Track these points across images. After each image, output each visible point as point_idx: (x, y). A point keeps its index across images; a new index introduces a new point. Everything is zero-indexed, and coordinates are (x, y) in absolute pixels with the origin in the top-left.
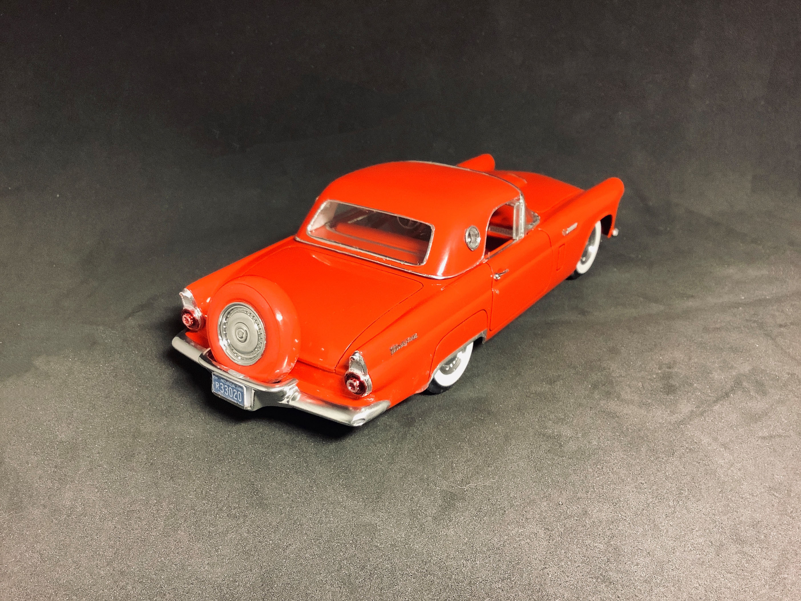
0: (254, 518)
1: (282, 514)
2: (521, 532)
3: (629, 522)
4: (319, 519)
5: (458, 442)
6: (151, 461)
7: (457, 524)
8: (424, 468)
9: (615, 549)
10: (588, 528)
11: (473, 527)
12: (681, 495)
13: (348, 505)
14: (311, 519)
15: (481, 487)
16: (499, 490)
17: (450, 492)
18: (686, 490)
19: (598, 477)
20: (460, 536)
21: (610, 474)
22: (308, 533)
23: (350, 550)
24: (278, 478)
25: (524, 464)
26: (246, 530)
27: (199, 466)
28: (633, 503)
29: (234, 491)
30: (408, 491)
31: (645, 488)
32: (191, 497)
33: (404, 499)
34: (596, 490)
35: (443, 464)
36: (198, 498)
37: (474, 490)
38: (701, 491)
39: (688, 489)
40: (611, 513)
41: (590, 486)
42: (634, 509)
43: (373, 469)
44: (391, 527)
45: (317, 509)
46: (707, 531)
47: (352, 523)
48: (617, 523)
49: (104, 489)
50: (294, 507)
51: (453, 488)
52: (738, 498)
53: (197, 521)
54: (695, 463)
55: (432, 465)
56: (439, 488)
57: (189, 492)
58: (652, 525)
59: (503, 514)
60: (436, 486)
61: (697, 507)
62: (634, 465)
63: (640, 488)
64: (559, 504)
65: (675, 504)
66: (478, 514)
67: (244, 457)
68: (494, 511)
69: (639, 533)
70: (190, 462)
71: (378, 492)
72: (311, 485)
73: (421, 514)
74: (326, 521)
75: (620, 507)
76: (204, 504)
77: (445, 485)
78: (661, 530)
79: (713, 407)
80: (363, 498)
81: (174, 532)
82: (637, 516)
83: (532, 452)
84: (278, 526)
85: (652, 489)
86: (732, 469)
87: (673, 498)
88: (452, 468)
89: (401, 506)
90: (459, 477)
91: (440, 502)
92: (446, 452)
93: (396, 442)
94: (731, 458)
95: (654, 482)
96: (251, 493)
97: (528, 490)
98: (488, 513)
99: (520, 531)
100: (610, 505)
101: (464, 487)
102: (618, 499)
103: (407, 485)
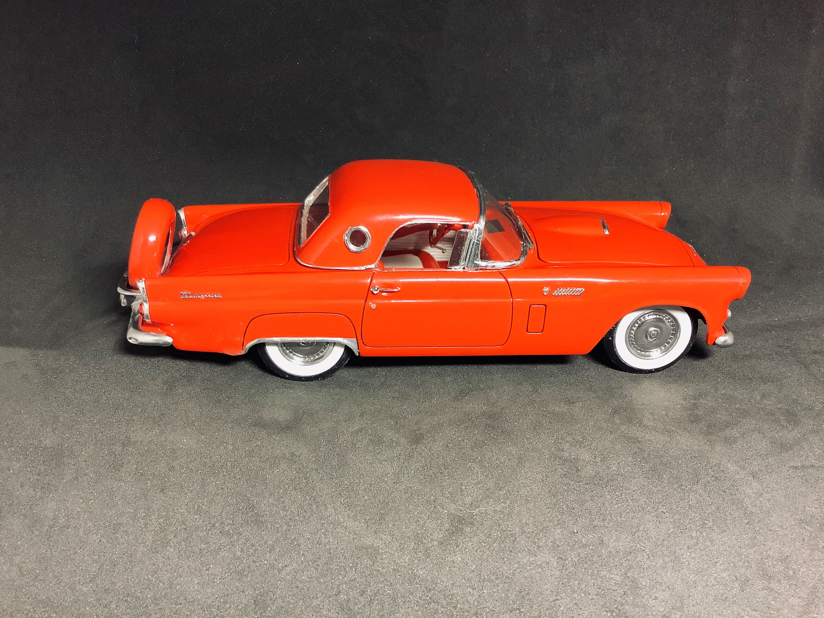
0: (248, 536)
1: (279, 532)
2: (533, 560)
3: (648, 553)
4: (317, 539)
5: (468, 463)
6: (141, 471)
7: (465, 550)
8: (431, 489)
9: (632, 581)
10: (604, 558)
11: (481, 553)
12: (704, 526)
13: (349, 525)
14: (309, 539)
15: (492, 511)
16: (510, 515)
17: (458, 515)
19: (617, 504)
20: (468, 563)
21: (629, 501)
22: (306, 553)
23: (350, 574)
24: (275, 494)
25: (538, 489)
26: (240, 548)
27: (192, 478)
28: (653, 533)
29: (228, 506)
30: (414, 513)
31: (666, 517)
32: (182, 511)
33: (409, 521)
34: (613, 518)
35: (452, 486)
36: (190, 513)
37: (484, 515)
38: (726, 522)
39: (713, 520)
40: (629, 542)
41: (608, 513)
42: (654, 539)
43: (377, 488)
44: (394, 550)
45: (316, 528)
46: (732, 565)
47: (353, 545)
48: (636, 553)
49: (90, 500)
50: (291, 526)
51: (462, 512)
52: (766, 530)
53: (187, 537)
54: (721, 492)
55: (440, 486)
56: (447, 512)
57: (180, 506)
58: (673, 557)
59: (514, 541)
60: (443, 509)
61: (722, 538)
62: (655, 493)
63: (661, 517)
64: (574, 532)
65: (698, 535)
66: (487, 540)
67: (240, 470)
68: (504, 537)
69: (658, 565)
70: (182, 474)
71: (381, 513)
72: (310, 503)
73: (426, 538)
74: (325, 542)
75: (638, 536)
77: (453, 508)
78: (681, 562)
80: (365, 519)
81: (163, 548)
82: (657, 546)
83: (547, 476)
84: (273, 545)
85: (674, 518)
86: (760, 499)
87: (697, 529)
88: (462, 491)
89: (406, 529)
90: (468, 500)
91: (447, 526)
92: (456, 473)
93: (403, 460)
94: (760, 488)
95: (677, 511)
96: (246, 509)
97: (541, 517)
98: (498, 540)
99: (531, 560)
100: (628, 535)
101: (473, 511)
102: (637, 528)
103: (412, 506)
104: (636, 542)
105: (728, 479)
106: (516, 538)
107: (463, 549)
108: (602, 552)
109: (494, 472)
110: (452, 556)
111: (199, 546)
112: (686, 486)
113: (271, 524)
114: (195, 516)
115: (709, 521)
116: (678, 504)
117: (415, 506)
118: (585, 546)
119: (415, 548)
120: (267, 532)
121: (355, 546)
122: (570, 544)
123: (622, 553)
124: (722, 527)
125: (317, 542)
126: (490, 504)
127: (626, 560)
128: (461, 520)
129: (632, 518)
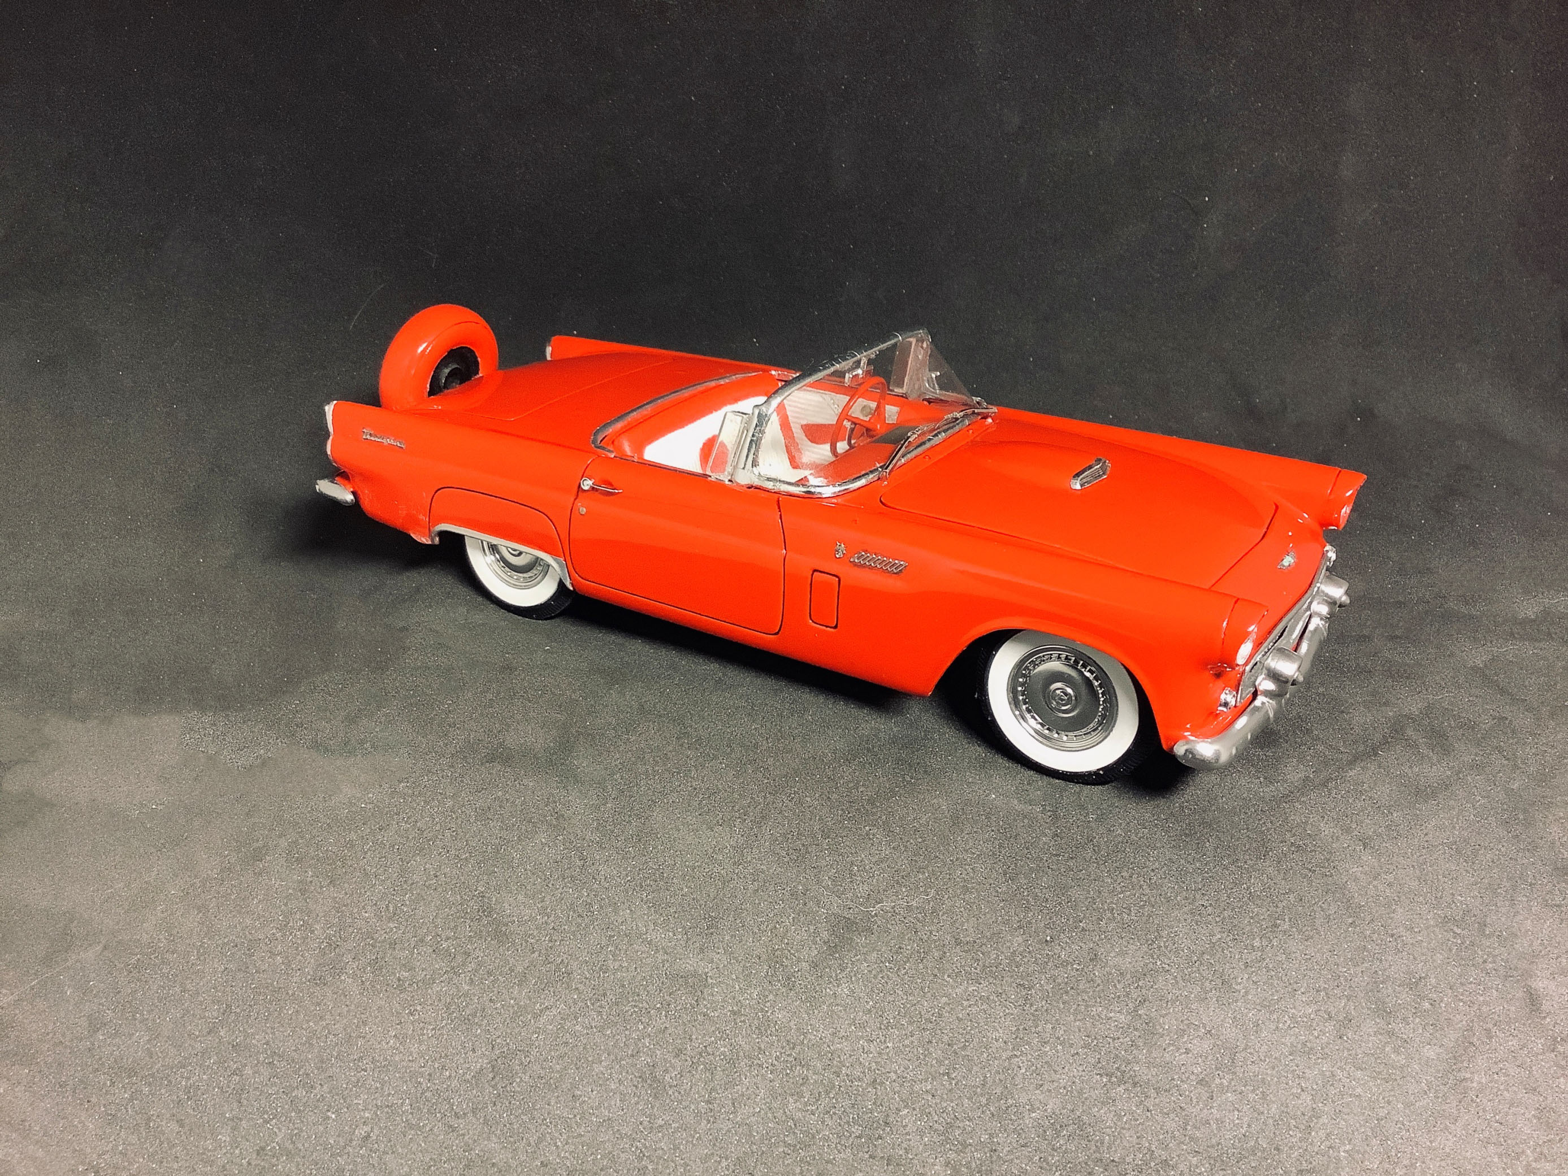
0: (482, 957)
3: (1176, 974)
5: (865, 827)
8: (799, 873)
9: (1146, 1023)
10: (1098, 985)
11: (883, 981)
12: (1276, 929)
13: (656, 938)
15: (904, 909)
16: (935, 914)
17: (844, 917)
18: (1286, 920)
20: (860, 998)
23: (656, 1020)
25: (986, 868)
28: (1185, 941)
29: (447, 907)
30: (767, 915)
31: (1209, 915)
32: (367, 915)
35: (835, 867)
37: (890, 914)
39: (1291, 918)
40: (1143, 957)
41: (1106, 908)
45: (598, 944)
46: (1323, 993)
48: (1153, 975)
51: (851, 911)
52: (1383, 935)
54: (1306, 871)
56: (825, 911)
57: (364, 908)
58: (1219, 981)
60: (819, 907)
61: (1306, 950)
62: (1190, 873)
64: (1046, 941)
65: (1263, 944)
66: (895, 957)
68: (924, 952)
70: (366, 853)
71: (710, 916)
73: (789, 957)
74: (614, 967)
75: (1159, 947)
76: (392, 929)
77: (835, 905)
79: (1347, 772)
80: (684, 928)
81: (333, 980)
83: (1000, 845)
85: (1222, 916)
86: (1375, 883)
88: (852, 874)
90: (863, 890)
91: (825, 935)
92: (842, 845)
93: (750, 824)
97: (988, 916)
98: (913, 956)
99: (970, 990)
100: (1140, 944)
102: (1156, 934)
103: (766, 903)
104: (1155, 957)
105: (1319, 849)
106: (945, 953)
107: (852, 974)
108: (1094, 974)
109: (908, 841)
110: (834, 986)
111: (398, 975)
112: (1246, 862)
113: (520, 937)
114: (391, 925)
115: (1284, 920)
116: (1229, 891)
117: (771, 902)
118: (1065, 964)
119: (769, 974)
120: (513, 952)
121: (666, 974)
122: (1039, 962)
123: (1129, 976)
124: (1307, 930)
125: (601, 969)
126: (900, 897)
127: (1137, 988)
128: (850, 925)
129: (1149, 916)
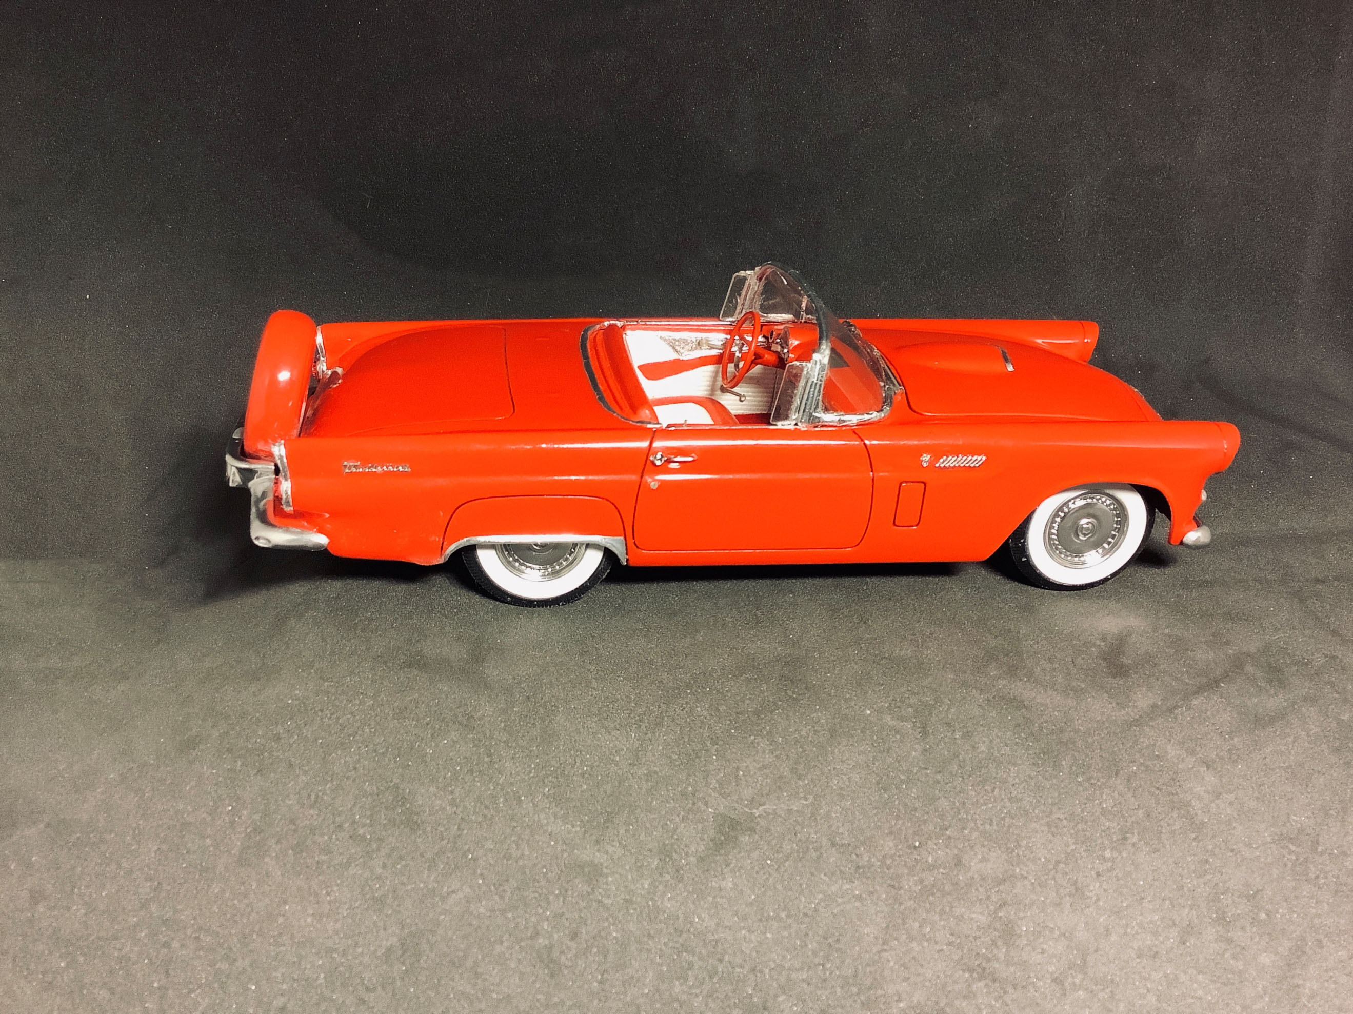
0: (395, 843)
1: (443, 839)
3: (1033, 880)
4: (504, 851)
5: (750, 736)
7: (739, 871)
8: (689, 775)
9: (1006, 924)
10: (962, 888)
12: (1125, 842)
13: (557, 829)
14: (491, 851)
15: (784, 811)
16: (813, 818)
17: (730, 817)
18: (1135, 833)
19: (985, 804)
20: (743, 891)
21: (1005, 801)
22: (486, 872)
23: (554, 905)
24: (440, 779)
25: (860, 778)
26: (381, 862)
27: (307, 751)
28: (1042, 850)
29: (364, 797)
31: (1064, 827)
32: (291, 802)
33: (652, 825)
34: (979, 825)
35: (722, 771)
36: (302, 805)
37: (772, 816)
38: (1161, 836)
39: (1139, 832)
40: (1003, 864)
41: (970, 818)
43: (602, 773)
44: (626, 870)
45: (502, 834)
47: (561, 861)
48: (1013, 881)
51: (737, 812)
52: (1225, 850)
55: (703, 770)
56: (712, 810)
59: (818, 858)
60: (707, 807)
61: (1153, 861)
63: (1056, 826)
64: (915, 847)
65: (1114, 854)
66: (776, 856)
67: (384, 740)
69: (1049, 901)
72: (495, 794)
73: (678, 852)
74: (516, 855)
76: (312, 815)
77: (722, 805)
78: (1086, 897)
79: (1192, 699)
81: (258, 859)
82: (1047, 871)
84: (434, 859)
85: (1076, 829)
87: (1112, 846)
88: (737, 778)
89: (646, 836)
90: (747, 793)
91: (712, 833)
92: (729, 751)
94: (1218, 784)
95: (1081, 816)
96: (392, 802)
97: (862, 822)
99: (845, 887)
100: (1001, 852)
101: (755, 810)
104: (1014, 864)
105: (1166, 769)
106: (822, 853)
107: (736, 869)
108: (959, 878)
109: (789, 750)
110: (719, 879)
111: (316, 858)
112: (1099, 779)
113: (431, 825)
116: (1083, 806)
117: (663, 801)
118: (932, 868)
119: (660, 866)
120: (424, 839)
121: (564, 862)
122: (908, 865)
123: (990, 881)
124: (1154, 843)
125: (504, 856)
126: (781, 800)
127: (997, 892)
128: (735, 824)
129: (1009, 827)
